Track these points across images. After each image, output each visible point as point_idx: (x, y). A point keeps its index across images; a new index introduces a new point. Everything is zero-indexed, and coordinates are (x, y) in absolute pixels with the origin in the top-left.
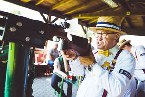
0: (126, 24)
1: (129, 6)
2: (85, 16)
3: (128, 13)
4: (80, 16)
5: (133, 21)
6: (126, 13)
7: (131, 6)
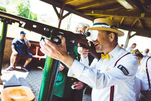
0: (140, 24)
1: (144, 7)
2: (98, 13)
3: (143, 15)
4: (93, 12)
5: (147, 22)
6: (141, 15)
7: (147, 7)
